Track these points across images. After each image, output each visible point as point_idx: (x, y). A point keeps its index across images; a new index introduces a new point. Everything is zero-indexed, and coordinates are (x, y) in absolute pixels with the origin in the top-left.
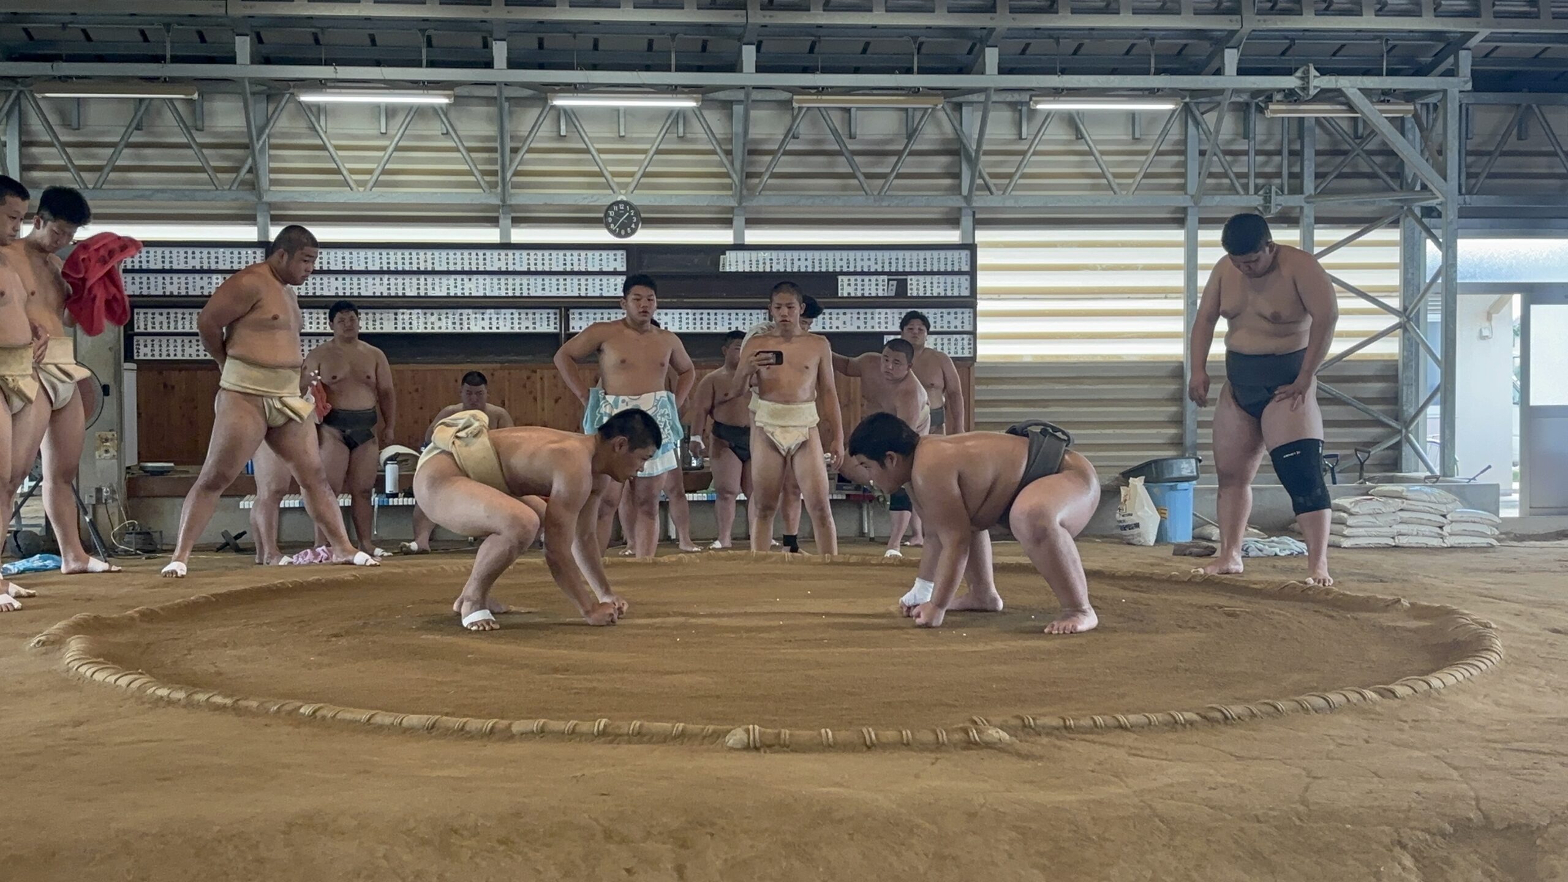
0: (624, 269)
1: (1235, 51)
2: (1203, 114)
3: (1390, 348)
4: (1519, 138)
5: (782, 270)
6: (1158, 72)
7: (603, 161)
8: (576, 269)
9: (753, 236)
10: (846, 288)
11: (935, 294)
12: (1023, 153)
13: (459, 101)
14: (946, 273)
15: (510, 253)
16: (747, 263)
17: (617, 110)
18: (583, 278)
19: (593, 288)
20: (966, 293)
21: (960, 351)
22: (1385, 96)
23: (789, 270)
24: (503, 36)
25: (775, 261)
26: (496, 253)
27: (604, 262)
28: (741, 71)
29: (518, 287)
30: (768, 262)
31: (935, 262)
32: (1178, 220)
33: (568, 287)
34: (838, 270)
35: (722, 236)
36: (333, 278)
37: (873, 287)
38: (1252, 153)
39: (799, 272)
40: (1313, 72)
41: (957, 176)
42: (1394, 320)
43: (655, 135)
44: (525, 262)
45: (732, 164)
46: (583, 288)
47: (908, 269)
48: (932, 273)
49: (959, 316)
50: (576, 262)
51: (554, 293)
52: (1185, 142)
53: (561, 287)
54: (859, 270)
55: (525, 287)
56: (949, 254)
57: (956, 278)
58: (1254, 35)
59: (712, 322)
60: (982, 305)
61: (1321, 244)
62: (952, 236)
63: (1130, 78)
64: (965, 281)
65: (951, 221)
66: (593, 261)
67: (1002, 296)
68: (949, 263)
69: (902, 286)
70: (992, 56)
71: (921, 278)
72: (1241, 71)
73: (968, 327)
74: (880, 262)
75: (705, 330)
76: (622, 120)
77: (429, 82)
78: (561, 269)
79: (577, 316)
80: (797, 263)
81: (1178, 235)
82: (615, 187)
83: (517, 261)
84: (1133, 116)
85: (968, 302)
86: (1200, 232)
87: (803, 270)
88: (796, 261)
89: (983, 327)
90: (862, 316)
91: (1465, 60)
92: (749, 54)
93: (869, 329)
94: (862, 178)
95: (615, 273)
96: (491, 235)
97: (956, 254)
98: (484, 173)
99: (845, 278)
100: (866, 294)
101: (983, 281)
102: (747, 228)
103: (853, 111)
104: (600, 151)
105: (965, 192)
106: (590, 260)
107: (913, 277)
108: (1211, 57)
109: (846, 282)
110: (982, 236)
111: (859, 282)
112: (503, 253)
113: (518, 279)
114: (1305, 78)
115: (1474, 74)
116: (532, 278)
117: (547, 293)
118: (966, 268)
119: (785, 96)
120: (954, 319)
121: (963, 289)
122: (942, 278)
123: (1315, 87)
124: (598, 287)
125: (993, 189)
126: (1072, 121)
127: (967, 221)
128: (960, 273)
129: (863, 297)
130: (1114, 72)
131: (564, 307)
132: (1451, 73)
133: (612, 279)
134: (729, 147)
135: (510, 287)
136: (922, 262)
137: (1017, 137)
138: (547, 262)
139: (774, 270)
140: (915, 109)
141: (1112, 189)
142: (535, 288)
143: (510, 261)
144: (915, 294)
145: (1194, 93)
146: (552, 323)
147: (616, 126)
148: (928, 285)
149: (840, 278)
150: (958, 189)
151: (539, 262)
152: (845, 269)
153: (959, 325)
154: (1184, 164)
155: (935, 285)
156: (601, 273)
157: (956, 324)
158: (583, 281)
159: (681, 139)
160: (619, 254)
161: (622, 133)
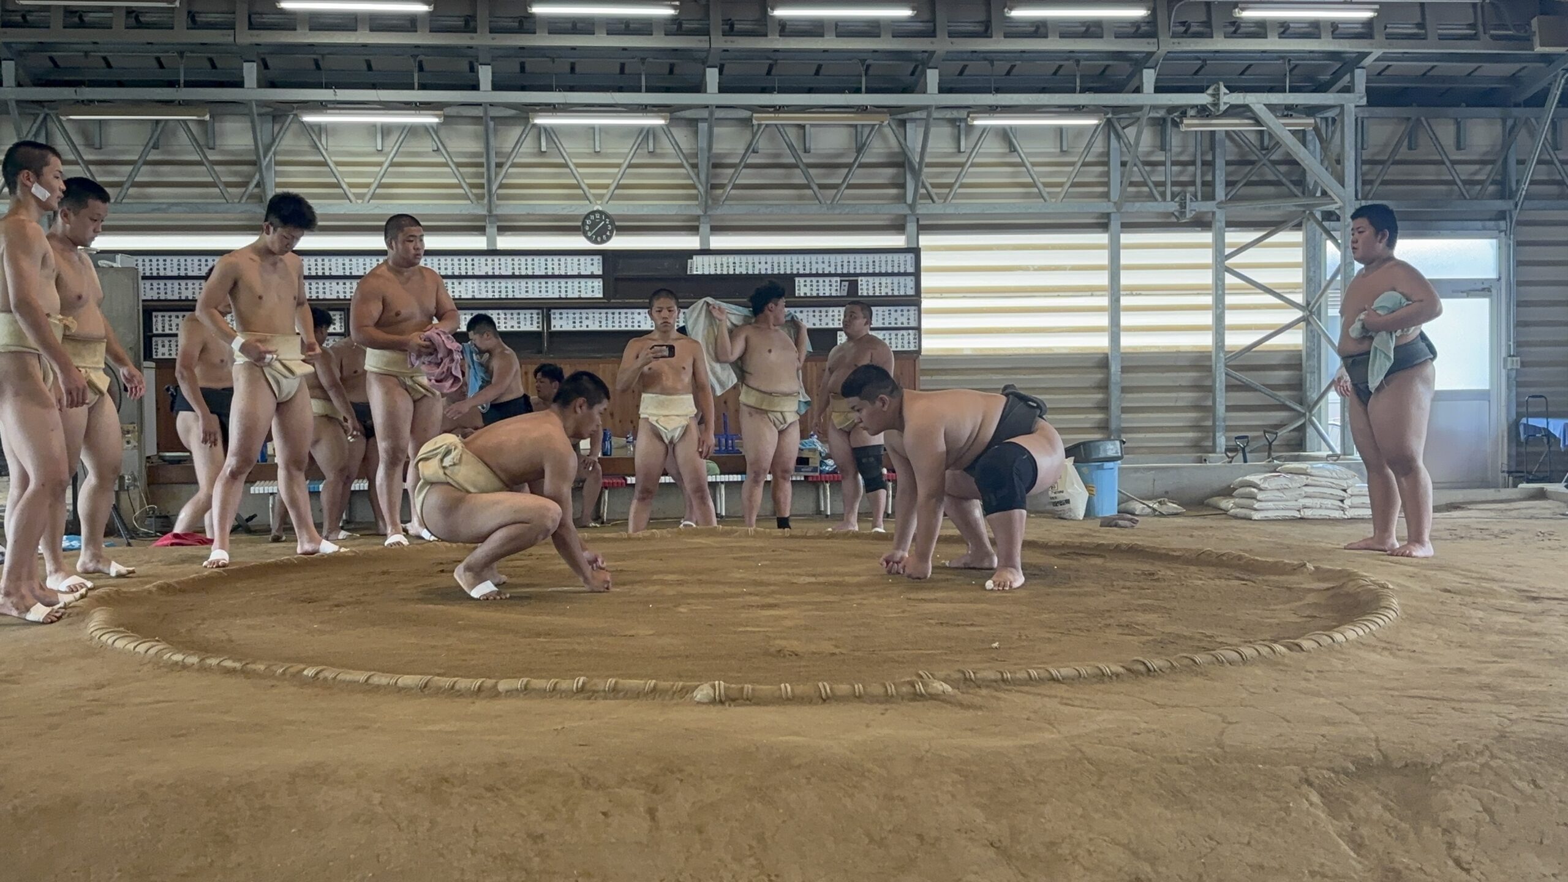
0: (600, 273)
1: (1152, 71)
2: (1124, 128)
3: (1294, 339)
4: (1410, 148)
5: (744, 272)
6: (1083, 91)
7: (580, 174)
8: (557, 273)
9: (718, 242)
10: (803, 288)
11: (884, 294)
12: (962, 165)
13: (448, 120)
14: (893, 274)
15: (496, 258)
16: (713, 266)
17: (592, 128)
18: (563, 281)
19: (573, 290)
20: (911, 292)
21: (906, 345)
22: (1289, 111)
23: (750, 272)
24: (488, 61)
25: (738, 265)
26: (483, 259)
27: (582, 267)
28: (705, 92)
29: (503, 290)
30: (731, 265)
31: (884, 264)
32: (1102, 225)
33: (550, 289)
34: (795, 272)
35: (690, 242)
36: (334, 283)
37: (827, 288)
38: (1168, 164)
39: (760, 275)
40: (1223, 90)
41: (903, 186)
42: (1299, 314)
43: (627, 151)
44: (510, 267)
45: (698, 175)
46: (563, 290)
47: (858, 271)
48: (880, 274)
49: (905, 313)
50: (556, 267)
51: (537, 295)
52: (1108, 154)
53: (543, 289)
54: (814, 272)
55: (510, 290)
56: (896, 256)
57: (902, 279)
58: (1170, 57)
60: (926, 304)
61: (1231, 245)
62: (898, 241)
63: (1057, 95)
64: (910, 282)
65: (898, 227)
66: (571, 265)
67: (943, 295)
68: (896, 265)
69: (853, 286)
70: (932, 77)
71: (871, 279)
72: (1158, 90)
73: (913, 324)
74: (833, 264)
76: (597, 137)
77: (421, 103)
78: (543, 273)
79: (558, 316)
80: (757, 266)
81: (1103, 238)
82: (591, 198)
83: (503, 267)
84: (1060, 131)
85: (913, 301)
86: (1122, 235)
87: (763, 272)
88: (757, 264)
89: (927, 323)
90: (817, 314)
91: (1360, 78)
92: (712, 76)
93: (824, 326)
94: (816, 188)
95: (592, 276)
96: (478, 242)
97: (902, 256)
98: (472, 186)
99: (802, 280)
100: (821, 294)
101: (926, 281)
102: (712, 234)
103: (807, 127)
104: (578, 165)
105: (909, 200)
106: (569, 265)
107: (864, 278)
108: (1131, 76)
109: (802, 283)
110: (925, 240)
111: (815, 283)
112: (490, 258)
113: (503, 283)
114: (1216, 95)
115: (1369, 91)
116: (516, 282)
117: (530, 295)
118: (911, 270)
119: (746, 114)
120: (902, 316)
121: (909, 288)
122: (889, 280)
123: (1225, 103)
124: (577, 289)
125: (935, 198)
126: (1005, 135)
127: (911, 227)
128: (906, 274)
129: (818, 296)
130: (1043, 90)
131: (546, 308)
132: (1348, 89)
133: (589, 282)
134: (694, 161)
135: (497, 290)
136: (871, 264)
137: (956, 150)
138: (530, 267)
139: (737, 272)
140: (863, 125)
141: (1043, 197)
142: (520, 290)
143: (497, 267)
145: (1116, 109)
146: (535, 323)
147: (591, 142)
148: (877, 285)
149: (797, 279)
150: (902, 198)
151: (523, 267)
152: (801, 272)
153: (905, 321)
154: (1107, 174)
155: (884, 285)
156: (580, 276)
157: (903, 321)
158: (563, 284)
159: (651, 154)
160: (595, 259)
161: (598, 149)
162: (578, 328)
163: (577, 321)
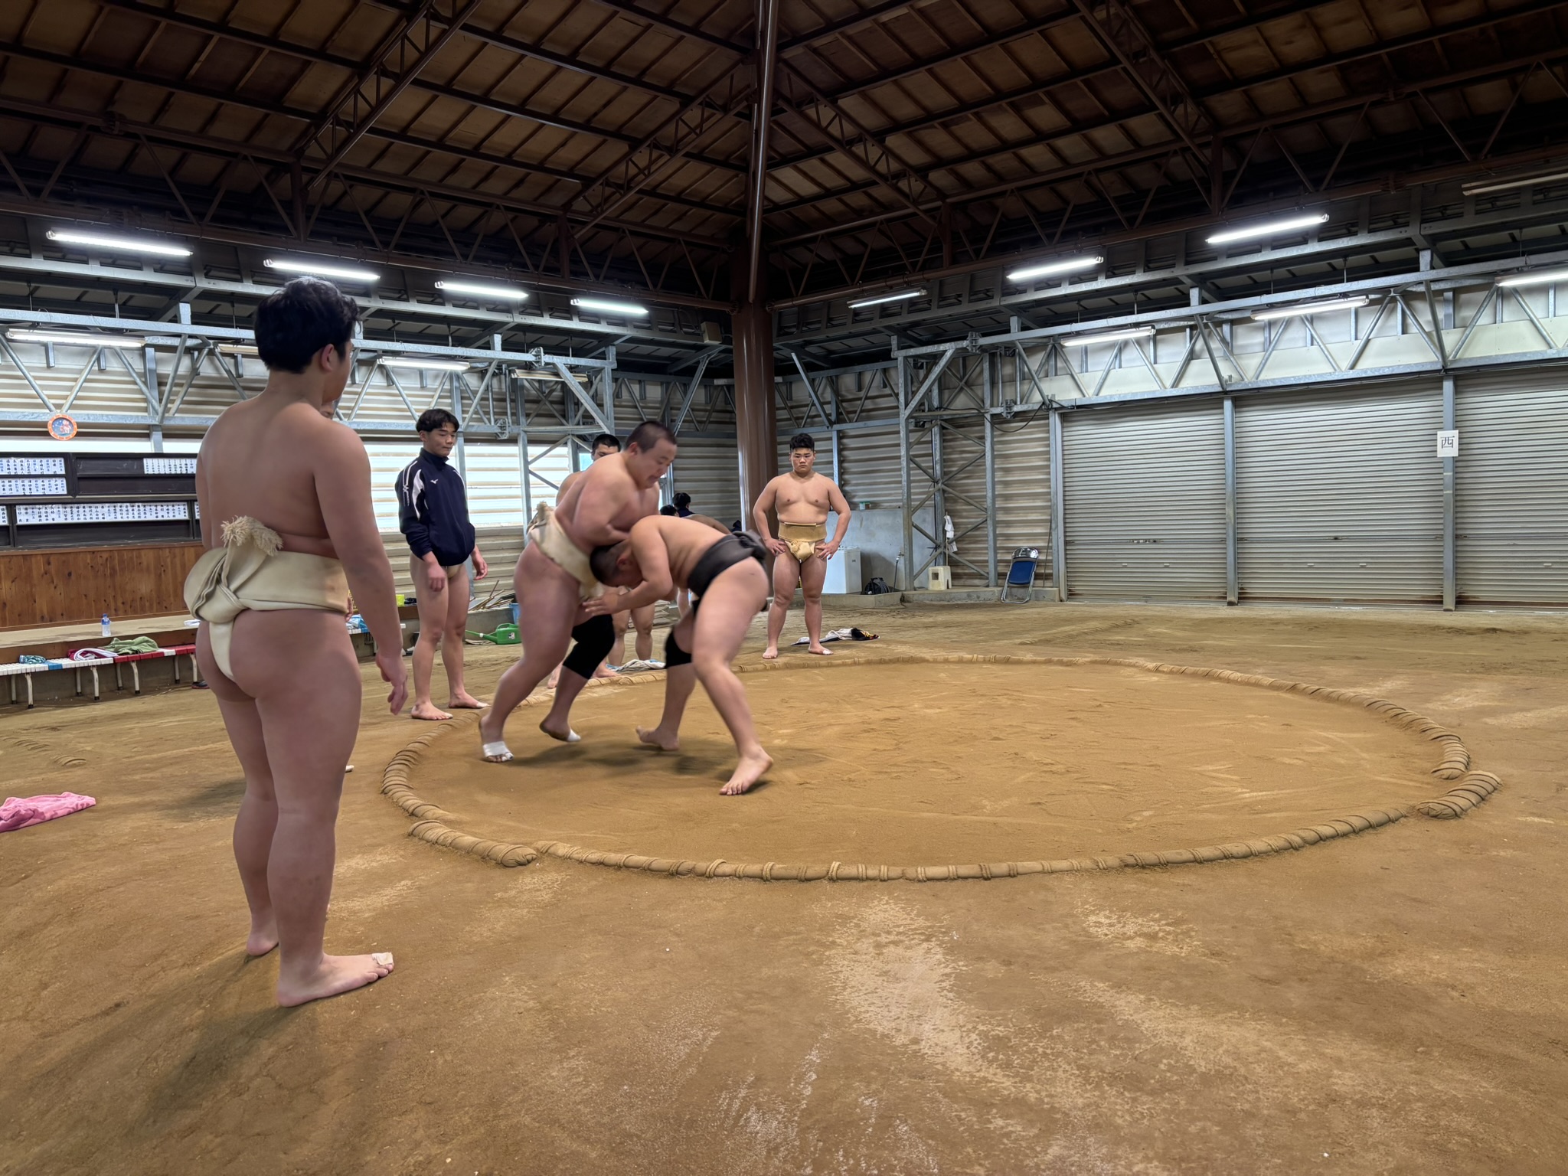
0: (63, 472)
1: (501, 335)
6: (452, 345)
7: (38, 386)
8: (20, 473)
9: (171, 446)
17: (47, 344)
18: (26, 481)
19: (37, 488)
27: (44, 467)
33: (13, 487)
35: (140, 447)
38: (491, 400)
40: (540, 352)
43: (82, 367)
50: (19, 467)
53: (7, 488)
58: (516, 327)
59: (142, 512)
61: (531, 455)
66: (34, 466)
72: (502, 348)
75: (136, 519)
76: (51, 354)
82: (52, 408)
84: (424, 372)
91: (612, 352)
95: (55, 476)
102: (165, 441)
103: (239, 358)
104: (36, 378)
106: (32, 465)
114: (537, 355)
115: (619, 360)
123: (542, 361)
124: (41, 487)
131: (11, 504)
133: (53, 481)
147: (44, 358)
156: (42, 476)
158: (27, 483)
159: (101, 371)
160: (57, 460)
161: (52, 364)
162: (44, 522)
163: (43, 515)
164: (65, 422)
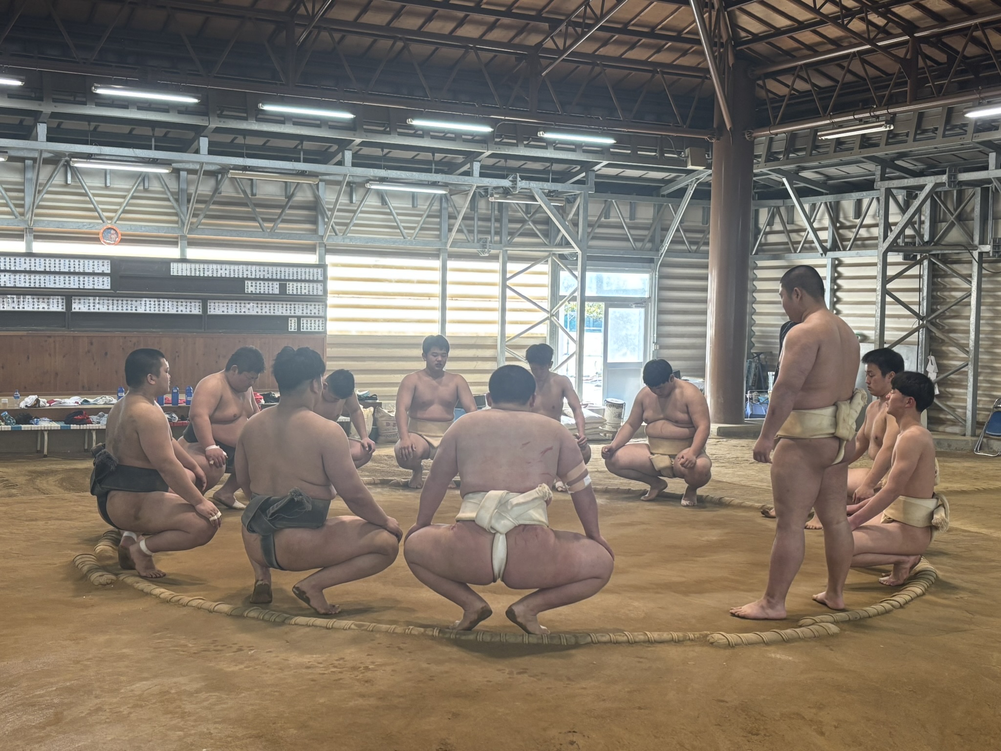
0: (109, 272)
1: (478, 163)
5: (211, 275)
6: (436, 172)
7: (96, 201)
8: (77, 270)
9: (193, 253)
10: (250, 288)
11: (303, 293)
12: (354, 212)
14: (309, 281)
15: (33, 259)
16: (189, 270)
17: (105, 171)
18: (81, 277)
19: (89, 283)
20: (320, 293)
21: (317, 328)
22: (550, 193)
23: (215, 275)
25: (206, 270)
26: (23, 259)
27: (96, 267)
29: (37, 281)
30: (201, 270)
31: (303, 274)
33: (72, 282)
34: (245, 276)
35: (171, 252)
37: (266, 288)
38: (476, 220)
39: (221, 277)
40: (519, 179)
41: (315, 222)
42: (545, 315)
43: (131, 187)
44: (43, 265)
46: (81, 283)
47: (287, 278)
48: (301, 281)
49: (317, 307)
50: (77, 266)
51: (62, 286)
52: (441, 211)
53: (67, 282)
54: (258, 277)
55: (42, 281)
56: (311, 270)
57: (315, 284)
59: (166, 307)
60: (331, 300)
61: (510, 272)
62: (311, 258)
65: (311, 249)
66: (89, 267)
67: (340, 295)
68: (311, 275)
69: (283, 288)
70: (348, 155)
71: (295, 283)
73: (322, 314)
74: (270, 272)
75: (162, 312)
76: (108, 177)
78: (67, 270)
79: (77, 301)
80: (220, 272)
81: (437, 263)
82: (105, 219)
83: (37, 265)
85: (322, 299)
87: (224, 275)
88: (219, 270)
89: (331, 313)
91: (592, 177)
93: (264, 314)
94: (260, 221)
97: (315, 270)
99: (250, 282)
100: (262, 292)
101: (331, 286)
102: (188, 248)
103: (255, 180)
104: (95, 195)
105: (321, 233)
106: (86, 265)
107: (291, 283)
108: (463, 164)
109: (250, 284)
110: (330, 259)
111: (258, 285)
112: (28, 259)
113: (38, 276)
114: (514, 181)
115: (597, 185)
116: (47, 276)
117: (57, 286)
118: (321, 278)
120: (314, 309)
121: (319, 291)
122: (307, 284)
123: (518, 187)
124: (92, 283)
125: (337, 232)
126: (381, 195)
127: (321, 250)
128: (317, 281)
129: (260, 293)
131: (69, 296)
133: (101, 278)
134: (177, 197)
135: (32, 281)
136: (295, 273)
137: (349, 202)
138: (57, 265)
139: (206, 275)
140: (292, 183)
141: (403, 236)
142: (49, 282)
143: (33, 264)
144: (291, 293)
146: (60, 306)
147: (103, 179)
148: (299, 288)
149: (246, 282)
150: (315, 231)
151: (52, 265)
152: (249, 276)
153: (317, 312)
154: (440, 223)
155: (303, 288)
156: (93, 274)
157: (315, 311)
158: (81, 279)
159: (146, 190)
160: (106, 261)
161: (108, 184)
162: (92, 310)
163: (92, 305)
164: (112, 232)
